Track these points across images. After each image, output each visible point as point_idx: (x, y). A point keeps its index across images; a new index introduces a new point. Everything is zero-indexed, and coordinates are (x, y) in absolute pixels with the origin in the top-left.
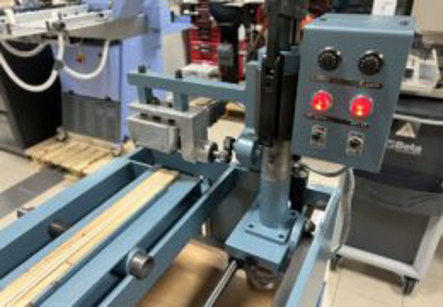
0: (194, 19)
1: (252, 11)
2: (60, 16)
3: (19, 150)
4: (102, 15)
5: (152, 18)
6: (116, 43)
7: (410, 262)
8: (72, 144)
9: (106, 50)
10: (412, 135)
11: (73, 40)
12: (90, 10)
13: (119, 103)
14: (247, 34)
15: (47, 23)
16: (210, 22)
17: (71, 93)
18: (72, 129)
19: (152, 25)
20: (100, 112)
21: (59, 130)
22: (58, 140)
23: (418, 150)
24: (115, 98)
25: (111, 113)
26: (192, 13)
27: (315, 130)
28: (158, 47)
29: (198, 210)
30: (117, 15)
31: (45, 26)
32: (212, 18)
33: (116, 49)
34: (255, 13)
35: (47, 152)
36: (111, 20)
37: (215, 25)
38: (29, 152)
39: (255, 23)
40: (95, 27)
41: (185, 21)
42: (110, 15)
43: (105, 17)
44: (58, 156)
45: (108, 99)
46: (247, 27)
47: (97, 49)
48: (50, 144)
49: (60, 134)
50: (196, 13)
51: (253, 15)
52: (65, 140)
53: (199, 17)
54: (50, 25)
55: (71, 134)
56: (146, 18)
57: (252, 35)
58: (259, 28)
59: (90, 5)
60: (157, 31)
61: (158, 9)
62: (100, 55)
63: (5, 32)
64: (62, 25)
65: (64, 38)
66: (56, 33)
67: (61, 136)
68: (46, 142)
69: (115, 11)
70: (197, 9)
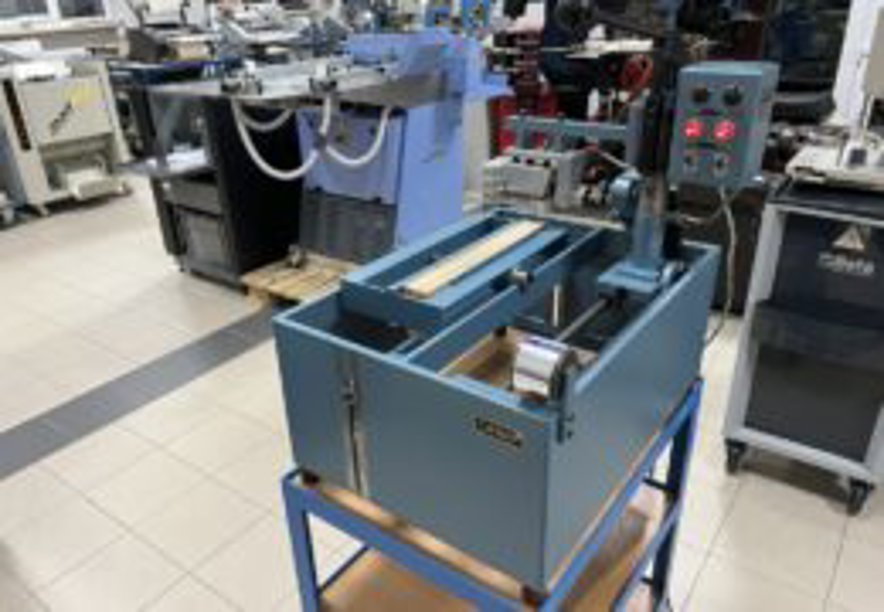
0: (513, 80)
1: (614, 67)
2: (329, 71)
3: (230, 277)
4: (382, 70)
5: (454, 77)
6: (397, 112)
7: (859, 456)
8: (312, 270)
9: (383, 124)
10: (859, 246)
11: (345, 106)
12: (357, 62)
13: (394, 208)
14: (603, 107)
15: (311, 81)
16: (539, 86)
17: (318, 190)
18: (313, 247)
19: (452, 87)
20: (362, 222)
21: (292, 248)
22: (289, 265)
23: (868, 269)
24: (388, 200)
25: (380, 224)
26: (509, 70)
27: (688, 152)
28: (458, 121)
29: (567, 257)
30: (405, 70)
31: (307, 85)
32: (542, 79)
33: (397, 122)
34: (620, 69)
35: (274, 282)
36: (395, 77)
37: (545, 90)
38: (248, 279)
39: (619, 87)
40: (372, 88)
41: (499, 84)
42: (394, 71)
43: (387, 73)
44: (292, 287)
45: (377, 201)
46: (604, 93)
47: (370, 122)
48: (277, 270)
49: (294, 253)
50: (515, 70)
51: (616, 75)
52: (300, 265)
53: (520, 75)
54: (315, 83)
55: (312, 256)
56: (444, 76)
57: (610, 107)
58: (624, 96)
59: (356, 56)
60: (458, 96)
61: (464, 62)
62: (373, 132)
63: (254, 89)
64: (334, 84)
65: (334, 103)
66: (320, 95)
67: (295, 258)
68: (271, 267)
69: (402, 65)
70: (518, 63)
